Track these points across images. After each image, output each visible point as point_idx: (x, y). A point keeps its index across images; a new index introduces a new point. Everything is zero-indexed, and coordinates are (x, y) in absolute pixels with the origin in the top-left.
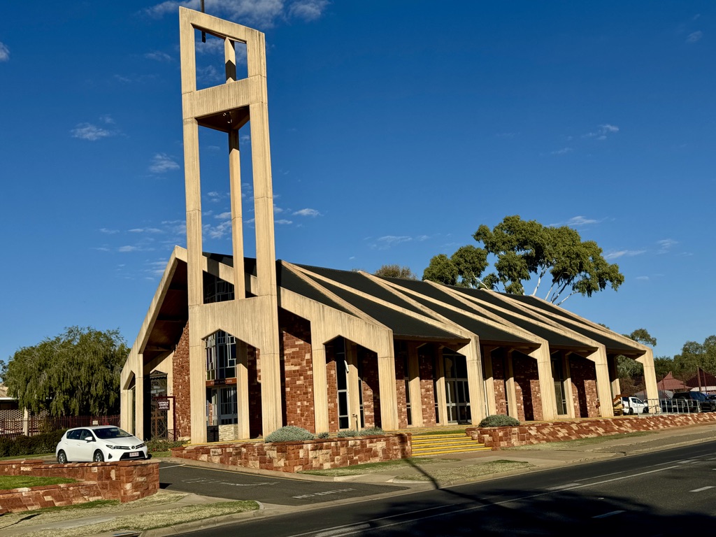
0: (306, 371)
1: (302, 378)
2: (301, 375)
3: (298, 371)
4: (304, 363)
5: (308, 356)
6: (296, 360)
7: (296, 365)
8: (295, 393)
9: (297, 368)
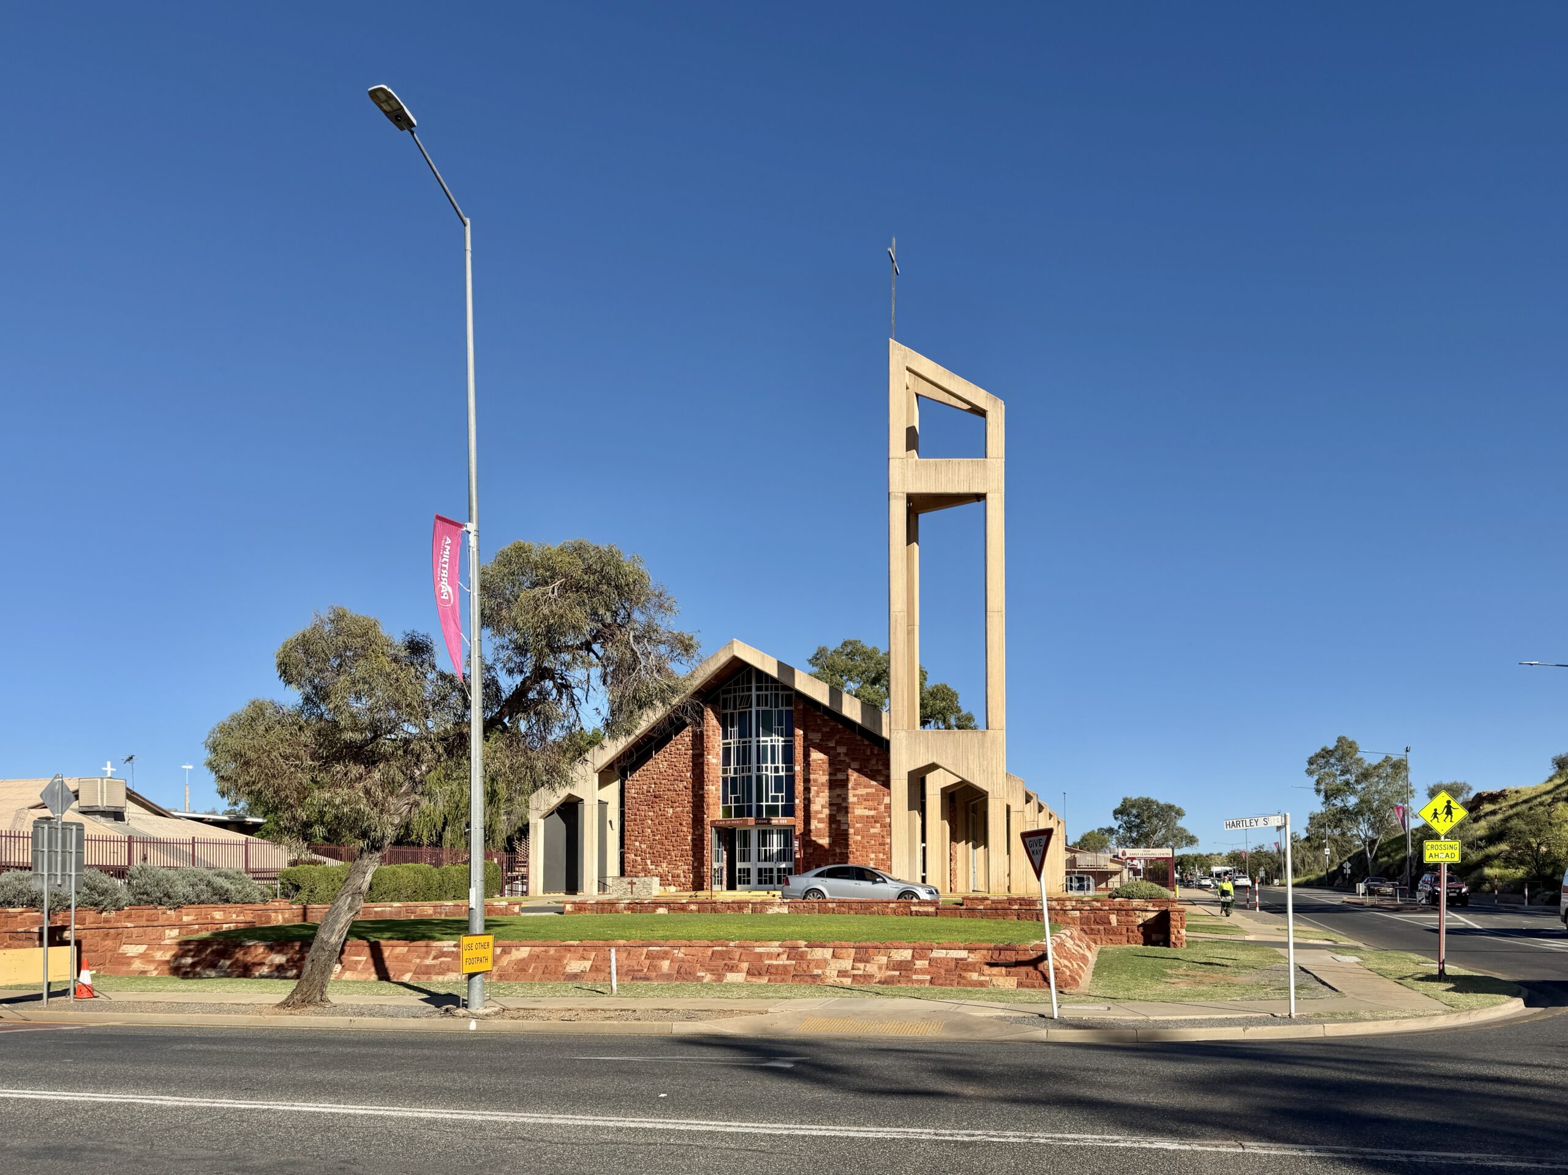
0: (885, 817)
1: (878, 825)
2: (875, 822)
3: (873, 817)
4: (882, 808)
5: (887, 800)
6: (871, 803)
7: (870, 809)
8: (868, 842)
9: (872, 813)
